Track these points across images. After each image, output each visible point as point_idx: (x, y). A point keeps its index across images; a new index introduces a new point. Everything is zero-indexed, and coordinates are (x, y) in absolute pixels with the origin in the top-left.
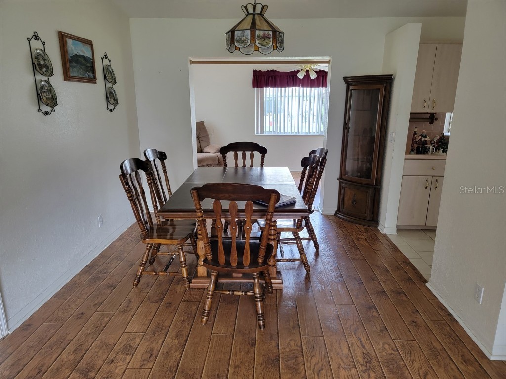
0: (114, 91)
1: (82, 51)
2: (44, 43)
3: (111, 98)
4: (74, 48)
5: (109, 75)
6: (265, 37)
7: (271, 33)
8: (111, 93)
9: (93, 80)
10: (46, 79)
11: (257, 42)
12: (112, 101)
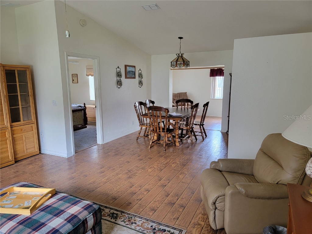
1: (132, 69)
2: (120, 69)
3: (141, 83)
4: (129, 69)
5: (140, 75)
6: (180, 64)
7: (182, 62)
8: (141, 82)
9: (135, 78)
11: (178, 65)
12: (141, 84)
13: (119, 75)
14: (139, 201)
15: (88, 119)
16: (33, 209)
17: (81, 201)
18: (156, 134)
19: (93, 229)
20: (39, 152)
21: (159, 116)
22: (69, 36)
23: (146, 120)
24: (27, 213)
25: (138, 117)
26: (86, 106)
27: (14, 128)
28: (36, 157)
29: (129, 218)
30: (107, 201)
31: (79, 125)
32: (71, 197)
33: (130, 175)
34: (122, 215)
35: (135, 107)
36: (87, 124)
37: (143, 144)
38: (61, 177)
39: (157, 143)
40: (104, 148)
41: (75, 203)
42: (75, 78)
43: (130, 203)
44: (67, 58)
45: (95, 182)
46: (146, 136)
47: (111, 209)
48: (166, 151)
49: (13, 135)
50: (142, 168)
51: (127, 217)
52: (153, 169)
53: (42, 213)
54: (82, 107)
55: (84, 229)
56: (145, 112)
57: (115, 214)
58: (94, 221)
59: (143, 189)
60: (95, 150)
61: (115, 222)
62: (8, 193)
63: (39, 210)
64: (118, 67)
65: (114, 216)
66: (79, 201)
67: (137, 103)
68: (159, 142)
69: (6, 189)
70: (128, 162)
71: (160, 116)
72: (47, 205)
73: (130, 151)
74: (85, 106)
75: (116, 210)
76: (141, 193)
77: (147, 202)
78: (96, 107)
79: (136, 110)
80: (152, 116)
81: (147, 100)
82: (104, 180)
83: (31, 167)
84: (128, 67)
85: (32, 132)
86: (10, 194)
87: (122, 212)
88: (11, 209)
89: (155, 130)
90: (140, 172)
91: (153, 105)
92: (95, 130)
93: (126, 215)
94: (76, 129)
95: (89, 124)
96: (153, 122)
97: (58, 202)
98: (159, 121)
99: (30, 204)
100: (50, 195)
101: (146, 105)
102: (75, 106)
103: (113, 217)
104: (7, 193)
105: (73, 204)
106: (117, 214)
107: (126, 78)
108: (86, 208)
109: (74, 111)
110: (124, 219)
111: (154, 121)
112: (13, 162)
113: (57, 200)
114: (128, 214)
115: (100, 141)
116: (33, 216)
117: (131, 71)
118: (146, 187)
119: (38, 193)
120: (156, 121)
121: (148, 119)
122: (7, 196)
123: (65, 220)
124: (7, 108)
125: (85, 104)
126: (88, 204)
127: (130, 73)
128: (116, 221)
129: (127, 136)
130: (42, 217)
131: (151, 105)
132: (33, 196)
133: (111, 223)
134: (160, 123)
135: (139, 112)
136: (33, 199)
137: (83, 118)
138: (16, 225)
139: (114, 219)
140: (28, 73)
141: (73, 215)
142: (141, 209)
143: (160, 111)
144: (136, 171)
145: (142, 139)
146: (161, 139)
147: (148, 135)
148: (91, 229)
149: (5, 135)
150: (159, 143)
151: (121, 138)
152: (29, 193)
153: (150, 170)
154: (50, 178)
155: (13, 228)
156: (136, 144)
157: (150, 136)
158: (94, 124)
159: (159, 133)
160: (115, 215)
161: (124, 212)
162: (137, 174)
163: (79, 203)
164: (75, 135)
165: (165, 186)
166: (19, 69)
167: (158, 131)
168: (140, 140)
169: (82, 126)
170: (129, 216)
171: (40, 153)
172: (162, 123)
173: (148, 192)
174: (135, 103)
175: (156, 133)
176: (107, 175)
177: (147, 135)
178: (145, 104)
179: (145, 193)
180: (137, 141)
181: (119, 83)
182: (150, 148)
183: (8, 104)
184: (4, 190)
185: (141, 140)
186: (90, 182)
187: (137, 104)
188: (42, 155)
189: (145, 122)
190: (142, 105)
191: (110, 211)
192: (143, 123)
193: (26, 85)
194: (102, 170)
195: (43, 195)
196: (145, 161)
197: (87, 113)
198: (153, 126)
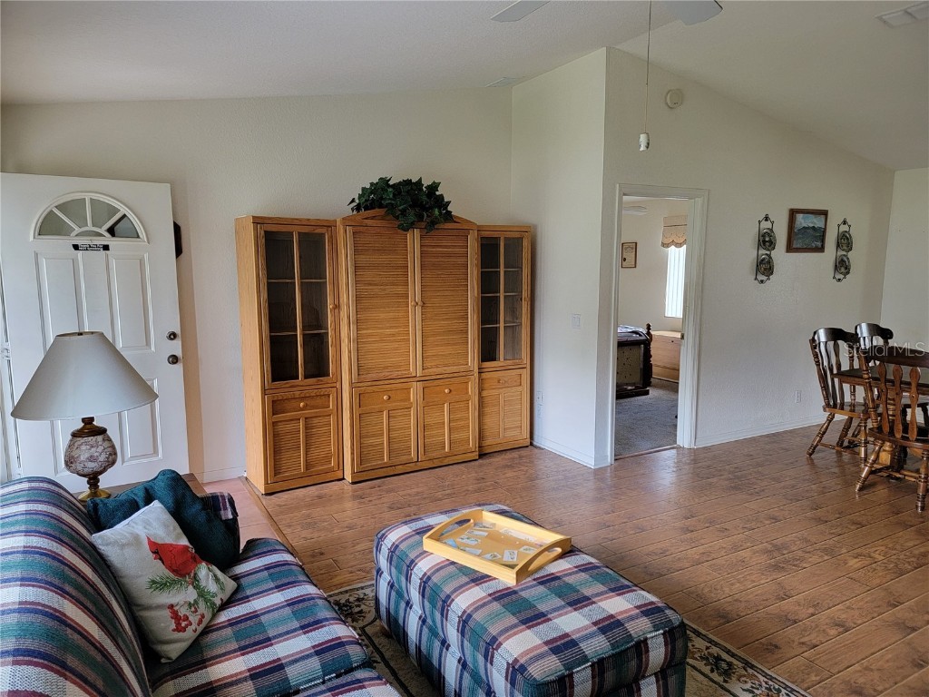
0: (848, 259)
3: (842, 266)
5: (845, 241)
8: (842, 261)
10: (768, 252)
12: (843, 270)
13: (766, 241)
14: (805, 649)
15: (655, 370)
16: (523, 573)
17: (635, 588)
18: (887, 446)
19: (662, 675)
20: (529, 440)
21: (909, 384)
22: (647, 147)
23: (853, 393)
24: (508, 578)
25: (823, 378)
26: (652, 333)
27: (484, 375)
28: (523, 452)
29: (769, 689)
30: (700, 617)
31: (627, 384)
32: (607, 570)
33: (780, 562)
34: (746, 671)
35: (814, 344)
36: (649, 384)
37: (833, 470)
38: (576, 514)
39: (890, 477)
40: (695, 461)
41: (619, 590)
42: (628, 253)
43: (776, 647)
44: (621, 200)
45: (667, 553)
46: (848, 447)
47: (711, 641)
48: (925, 513)
49: (481, 390)
50: (826, 551)
51: (764, 684)
52: (867, 563)
53: (541, 589)
54: (640, 335)
55: (639, 666)
56: (852, 365)
57: (725, 661)
58: (666, 655)
59: (823, 617)
60: (671, 463)
61: (724, 684)
62: (472, 521)
63: (534, 580)
64: (767, 219)
65: (722, 668)
66: (628, 587)
67: (822, 334)
68: (898, 475)
69: (467, 511)
70: (776, 519)
71: (914, 385)
72: (552, 574)
73: (782, 484)
74: (649, 333)
75: (728, 652)
76: (817, 626)
77: (837, 660)
78: (683, 337)
79: (816, 356)
80: (878, 379)
81: (864, 326)
82: (694, 553)
83: (510, 474)
84: (800, 217)
85: (520, 388)
86: (475, 525)
87: (747, 664)
88: (477, 560)
89: (886, 429)
90: (815, 559)
91: (886, 343)
92: (674, 406)
93: (760, 676)
94: (621, 394)
95: (656, 386)
96: (877, 402)
97: (577, 572)
98: (905, 401)
99: (515, 559)
100: (559, 550)
101: (858, 341)
102: (624, 330)
103: (718, 669)
104: (469, 520)
105: (612, 590)
106: (730, 664)
107: (790, 249)
108: (648, 611)
109: (622, 344)
110: (752, 687)
111: (883, 397)
112: (475, 455)
113: (576, 567)
114: (766, 675)
115: (684, 437)
116: (522, 590)
117: (808, 228)
118: (837, 612)
119: (533, 540)
120: (893, 400)
121: (860, 391)
122: (469, 527)
123: (595, 624)
124: (476, 326)
125: (649, 327)
126: (652, 603)
127: (806, 236)
128: (725, 681)
129: (774, 438)
130: (541, 598)
131: (878, 341)
132: (523, 543)
133: (711, 683)
134: (909, 411)
135: (826, 363)
136: (522, 549)
137: (642, 366)
138: (487, 600)
139: (720, 675)
140: (526, 243)
141: (612, 616)
142: (813, 675)
143: (917, 366)
144: (800, 553)
145: (831, 455)
146: (909, 464)
147: (856, 446)
148: (656, 674)
149: (467, 389)
150: (897, 479)
151: (753, 440)
152: (514, 534)
153: (853, 563)
154: (552, 513)
155: (479, 603)
156: (807, 468)
157: (863, 449)
158: (673, 387)
159: (905, 443)
160: (724, 666)
161: (752, 667)
162: (805, 565)
163: (628, 592)
164: (619, 411)
165: (914, 629)
166: (509, 235)
167: (898, 435)
168: (820, 455)
169: (637, 388)
170: (770, 683)
171: (531, 444)
172: (919, 411)
173: (841, 629)
174: (815, 333)
175: (889, 441)
176: (703, 541)
177: (849, 442)
178: (852, 339)
179: (833, 632)
180: (811, 459)
181: (765, 268)
182: (861, 489)
183: (478, 317)
184: (464, 513)
185: (826, 457)
186: (651, 548)
187: (822, 336)
188: (536, 451)
189: (848, 399)
190: (840, 342)
191: (707, 648)
192: (839, 401)
193: (519, 274)
194: (688, 522)
195: (541, 546)
196: (839, 530)
197: (652, 353)
198: (880, 415)
